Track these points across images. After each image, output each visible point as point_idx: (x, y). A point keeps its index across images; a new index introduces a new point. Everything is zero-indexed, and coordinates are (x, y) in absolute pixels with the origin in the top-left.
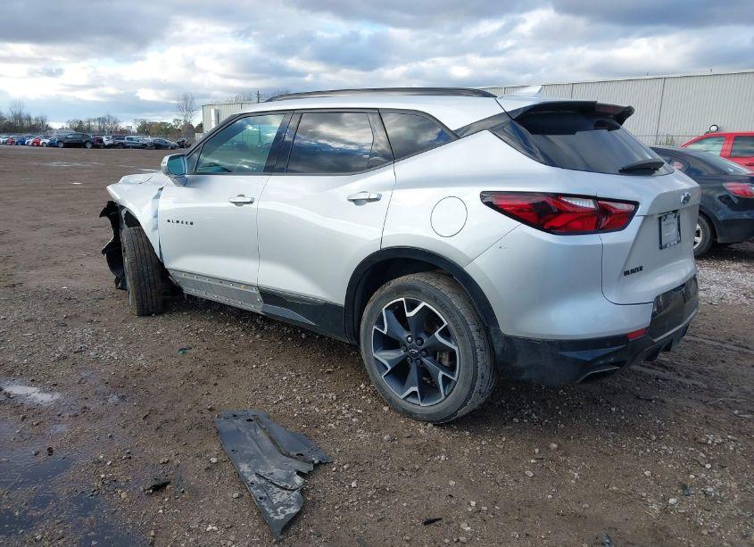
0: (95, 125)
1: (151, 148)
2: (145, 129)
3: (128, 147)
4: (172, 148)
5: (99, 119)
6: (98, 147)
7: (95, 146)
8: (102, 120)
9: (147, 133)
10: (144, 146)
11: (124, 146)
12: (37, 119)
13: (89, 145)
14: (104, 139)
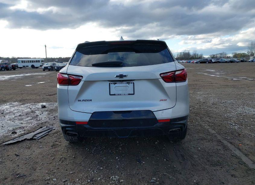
0: (218, 56)
1: (229, 62)
2: (236, 56)
3: (221, 62)
4: (237, 62)
5: (220, 54)
6: (210, 63)
7: (209, 63)
8: (221, 54)
9: (236, 57)
10: (226, 62)
11: (219, 62)
12: (200, 55)
13: (207, 62)
14: (213, 60)
